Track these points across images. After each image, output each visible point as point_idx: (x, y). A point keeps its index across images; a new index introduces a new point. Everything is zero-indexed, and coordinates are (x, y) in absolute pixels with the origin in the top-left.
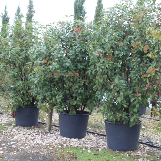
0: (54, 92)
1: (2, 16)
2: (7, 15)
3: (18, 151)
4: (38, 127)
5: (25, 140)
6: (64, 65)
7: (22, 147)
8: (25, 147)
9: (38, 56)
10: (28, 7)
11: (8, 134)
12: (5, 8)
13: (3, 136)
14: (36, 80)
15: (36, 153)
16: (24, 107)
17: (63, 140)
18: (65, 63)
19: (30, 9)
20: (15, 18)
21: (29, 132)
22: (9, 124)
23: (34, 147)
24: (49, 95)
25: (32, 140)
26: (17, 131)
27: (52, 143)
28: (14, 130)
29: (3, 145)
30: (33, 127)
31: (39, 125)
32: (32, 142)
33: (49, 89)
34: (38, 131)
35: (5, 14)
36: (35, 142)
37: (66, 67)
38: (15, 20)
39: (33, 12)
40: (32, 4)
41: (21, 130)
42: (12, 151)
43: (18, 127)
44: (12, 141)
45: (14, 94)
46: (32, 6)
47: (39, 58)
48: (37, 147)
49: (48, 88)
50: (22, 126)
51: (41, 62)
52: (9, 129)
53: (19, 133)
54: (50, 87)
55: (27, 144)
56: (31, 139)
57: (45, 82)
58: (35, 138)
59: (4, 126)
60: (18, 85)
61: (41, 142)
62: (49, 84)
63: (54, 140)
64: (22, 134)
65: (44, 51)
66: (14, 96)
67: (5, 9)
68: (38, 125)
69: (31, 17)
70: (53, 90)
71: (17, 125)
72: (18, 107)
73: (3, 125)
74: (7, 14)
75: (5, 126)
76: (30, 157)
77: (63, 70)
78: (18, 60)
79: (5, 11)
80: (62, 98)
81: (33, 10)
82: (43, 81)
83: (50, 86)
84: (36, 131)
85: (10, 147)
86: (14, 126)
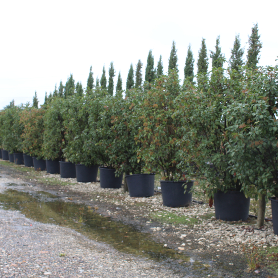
0: (259, 169)
1: (213, 56)
2: (220, 54)
3: (205, 248)
4: (247, 222)
5: (219, 237)
6: (270, 130)
7: (212, 245)
8: (216, 245)
9: (237, 118)
10: (250, 39)
11: (200, 228)
12: (216, 42)
13: (192, 231)
14: (234, 151)
15: (228, 252)
16: (225, 192)
17: (275, 238)
18: (273, 126)
19: (254, 42)
20: (232, 57)
21: (231, 227)
22: (207, 217)
23: (228, 245)
24: (252, 174)
25: (230, 237)
26: (214, 225)
27: (256, 242)
28: (210, 224)
29: (187, 241)
30: (239, 221)
31: (249, 219)
32: (229, 239)
33: (253, 164)
34: (244, 227)
35: (217, 52)
36: (232, 240)
37: (274, 133)
38: (232, 61)
39: (258, 47)
40: (257, 35)
41: (220, 225)
42: (197, 248)
43: (218, 221)
44: (202, 237)
45: (209, 173)
46: (258, 38)
47: (237, 121)
48: (233, 245)
49: (252, 162)
50: (223, 220)
51: (239, 126)
52: (203, 222)
53: (216, 228)
54: (254, 162)
55: (221, 241)
56: (228, 235)
57: (247, 155)
58: (235, 235)
59: (198, 219)
60: (214, 159)
61: (240, 240)
62: (253, 157)
63: (260, 238)
64: (220, 229)
65: (242, 111)
66: (210, 176)
67: (216, 45)
68: (247, 219)
69: (256, 54)
70: (259, 166)
71: (217, 218)
72: (217, 192)
73: (197, 217)
74: (220, 52)
75: (200, 219)
76: (217, 256)
77: (270, 137)
78: (214, 124)
79: (217, 48)
80: (270, 178)
81: (258, 43)
82: (244, 153)
83: (253, 160)
84: (240, 226)
85: (196, 244)
86: (213, 220)
